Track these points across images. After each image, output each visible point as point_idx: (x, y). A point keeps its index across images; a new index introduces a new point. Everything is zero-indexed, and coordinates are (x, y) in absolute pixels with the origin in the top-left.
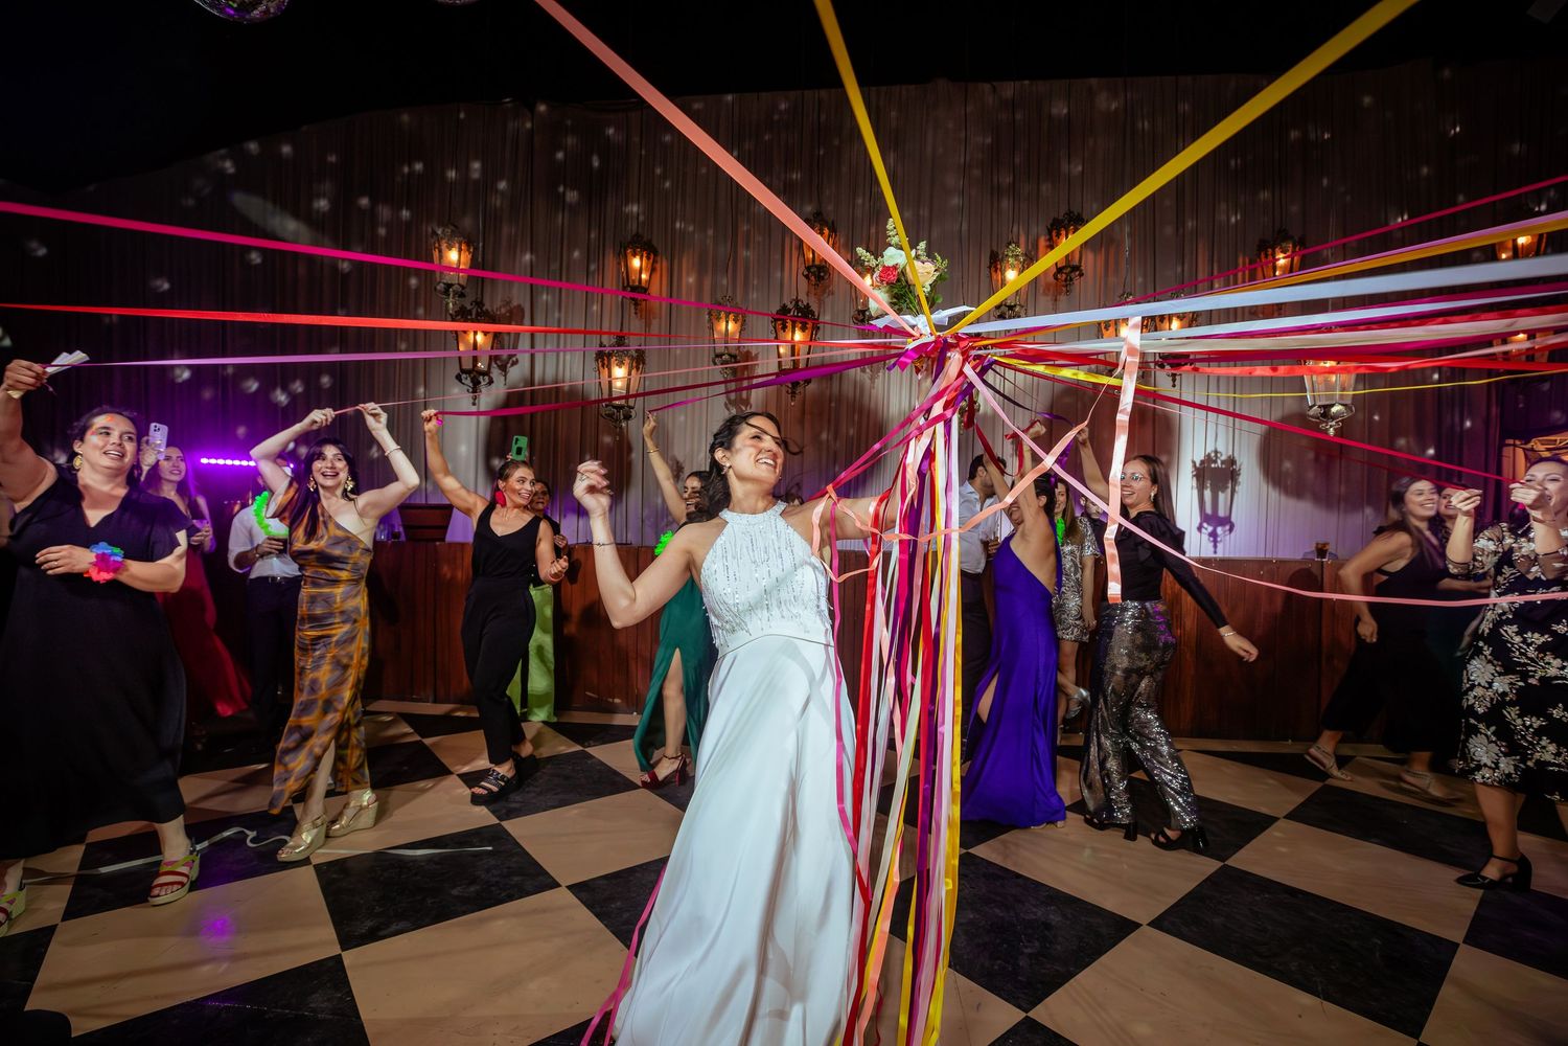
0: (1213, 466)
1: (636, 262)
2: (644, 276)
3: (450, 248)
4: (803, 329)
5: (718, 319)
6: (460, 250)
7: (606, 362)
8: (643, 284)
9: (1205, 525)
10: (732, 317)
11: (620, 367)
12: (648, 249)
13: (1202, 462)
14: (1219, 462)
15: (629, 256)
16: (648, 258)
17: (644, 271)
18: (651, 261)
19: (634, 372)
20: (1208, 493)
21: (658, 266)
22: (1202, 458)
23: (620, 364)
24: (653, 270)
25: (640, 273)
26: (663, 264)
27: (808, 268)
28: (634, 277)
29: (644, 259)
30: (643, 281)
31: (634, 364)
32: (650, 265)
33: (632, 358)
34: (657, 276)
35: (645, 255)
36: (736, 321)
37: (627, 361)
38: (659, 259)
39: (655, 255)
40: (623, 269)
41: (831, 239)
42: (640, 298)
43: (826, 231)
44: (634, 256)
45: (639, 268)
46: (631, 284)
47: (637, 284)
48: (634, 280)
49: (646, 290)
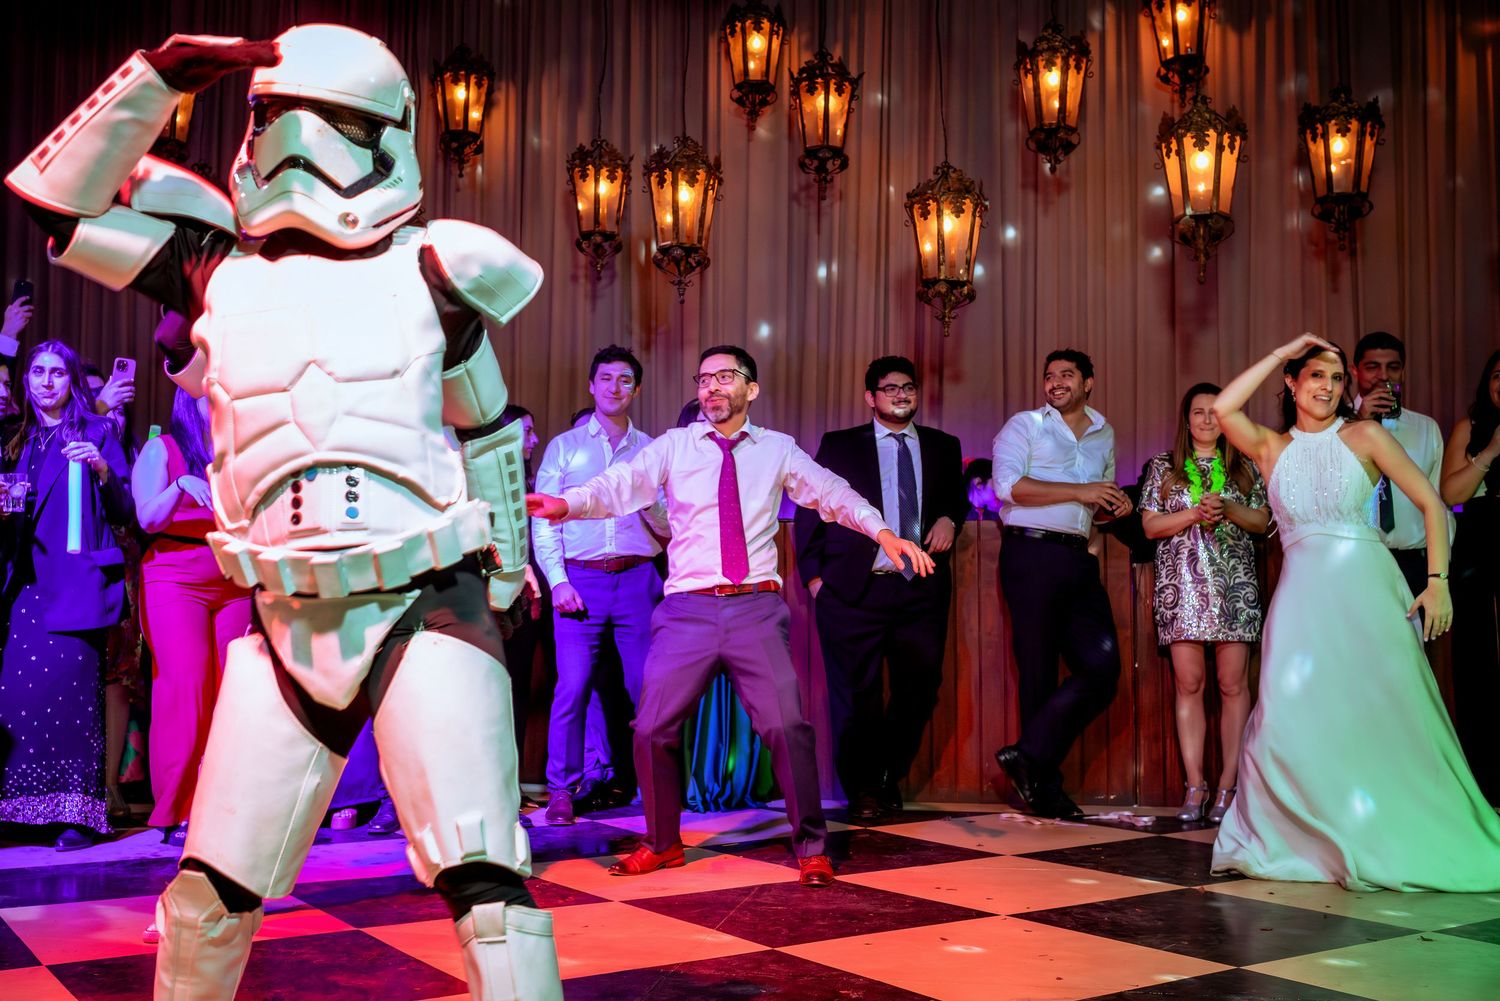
1: (460, 93)
2: (473, 114)
4: (692, 182)
5: (584, 176)
8: (472, 129)
10: (604, 172)
12: (480, 72)
15: (448, 83)
16: (479, 85)
17: (472, 107)
18: (484, 89)
21: (500, 96)
24: (488, 107)
25: (467, 109)
26: (506, 91)
27: (738, 87)
28: (457, 116)
29: (472, 86)
30: (471, 123)
32: (483, 98)
34: (498, 115)
35: (473, 80)
36: (612, 178)
38: (500, 85)
39: (492, 81)
40: (440, 107)
41: (775, 37)
42: (467, 150)
43: (766, 25)
44: (456, 82)
45: (463, 102)
46: (452, 128)
47: (462, 127)
48: (457, 122)
49: (477, 136)
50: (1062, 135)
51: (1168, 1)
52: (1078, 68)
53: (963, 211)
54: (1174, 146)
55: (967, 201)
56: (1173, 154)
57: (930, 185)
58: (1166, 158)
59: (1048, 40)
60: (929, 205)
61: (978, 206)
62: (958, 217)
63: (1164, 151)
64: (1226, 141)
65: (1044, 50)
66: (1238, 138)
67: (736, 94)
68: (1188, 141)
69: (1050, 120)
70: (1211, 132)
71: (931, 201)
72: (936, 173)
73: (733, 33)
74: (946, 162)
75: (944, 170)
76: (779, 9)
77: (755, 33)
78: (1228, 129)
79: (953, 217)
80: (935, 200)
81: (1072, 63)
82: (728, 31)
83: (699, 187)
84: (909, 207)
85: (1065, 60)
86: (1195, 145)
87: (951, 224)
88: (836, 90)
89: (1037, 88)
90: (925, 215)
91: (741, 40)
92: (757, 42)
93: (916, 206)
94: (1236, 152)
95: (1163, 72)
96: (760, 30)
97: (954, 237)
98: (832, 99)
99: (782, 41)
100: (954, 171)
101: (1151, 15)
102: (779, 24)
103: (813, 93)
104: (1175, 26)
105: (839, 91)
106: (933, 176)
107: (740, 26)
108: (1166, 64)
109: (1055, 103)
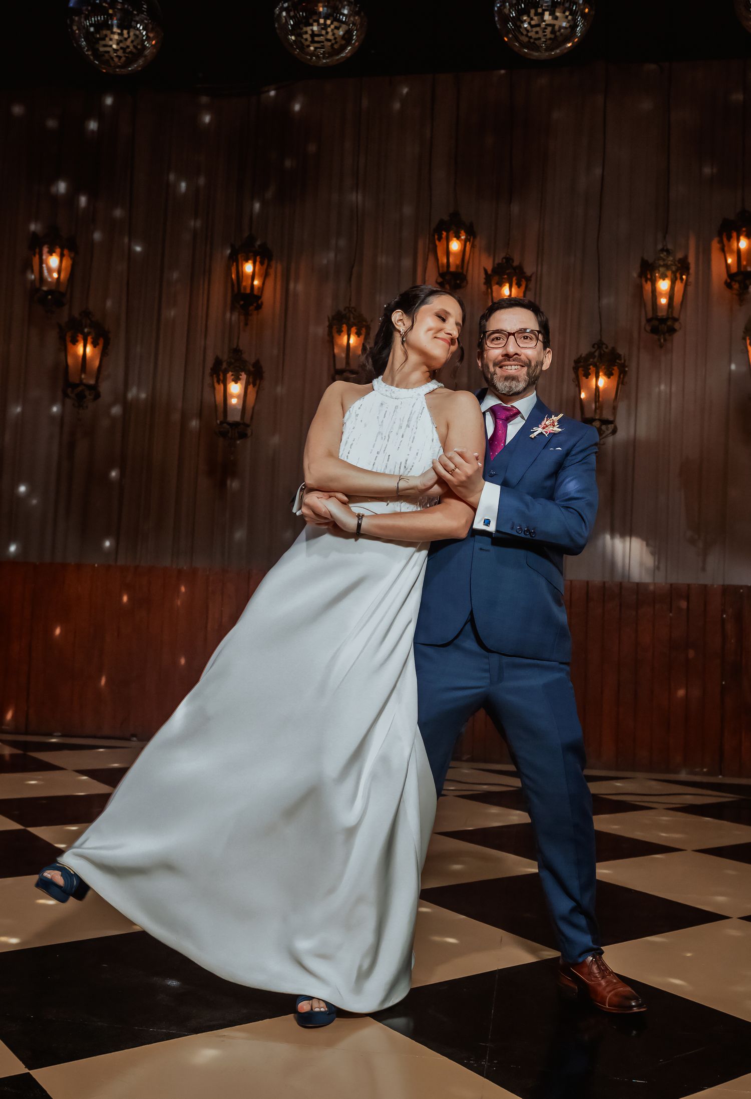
1: (248, 268)
2: (256, 282)
3: (51, 253)
5: (340, 332)
6: (62, 257)
7: (221, 378)
8: (256, 293)
10: (354, 330)
11: (236, 383)
12: (263, 256)
15: (241, 261)
16: (262, 263)
17: (256, 277)
18: (265, 266)
19: (250, 388)
21: (272, 271)
23: (236, 381)
24: (265, 276)
25: (253, 279)
26: (277, 267)
27: (442, 275)
28: (246, 283)
29: (258, 263)
30: (256, 289)
31: (251, 380)
32: (263, 271)
33: (249, 374)
34: (271, 282)
35: (258, 259)
36: (358, 334)
37: (244, 376)
38: (273, 263)
39: (270, 260)
40: (233, 276)
41: (468, 243)
42: (251, 308)
43: (463, 234)
44: (247, 261)
45: (251, 274)
46: (242, 291)
47: (248, 291)
48: (245, 288)
49: (259, 298)
50: (669, 323)
51: (734, 235)
52: (681, 279)
53: (612, 375)
55: (616, 368)
57: (591, 355)
58: (749, 347)
59: (664, 260)
60: (590, 369)
61: (623, 372)
62: (609, 377)
63: (749, 342)
65: (660, 266)
67: (440, 280)
69: (662, 314)
71: (591, 367)
72: (593, 347)
73: (440, 239)
74: (601, 340)
75: (599, 345)
76: (471, 225)
77: (455, 239)
79: (606, 378)
80: (596, 366)
81: (678, 276)
82: (436, 237)
84: (576, 369)
85: (674, 273)
87: (602, 382)
88: (517, 284)
89: (654, 290)
90: (587, 375)
91: (445, 243)
92: (455, 246)
93: (580, 369)
95: (729, 281)
96: (458, 238)
97: (605, 390)
98: (513, 290)
99: (473, 246)
100: (607, 348)
101: (721, 242)
102: (471, 234)
103: (501, 284)
104: (739, 250)
105: (519, 285)
106: (593, 350)
107: (444, 234)
108: (731, 276)
109: (664, 301)
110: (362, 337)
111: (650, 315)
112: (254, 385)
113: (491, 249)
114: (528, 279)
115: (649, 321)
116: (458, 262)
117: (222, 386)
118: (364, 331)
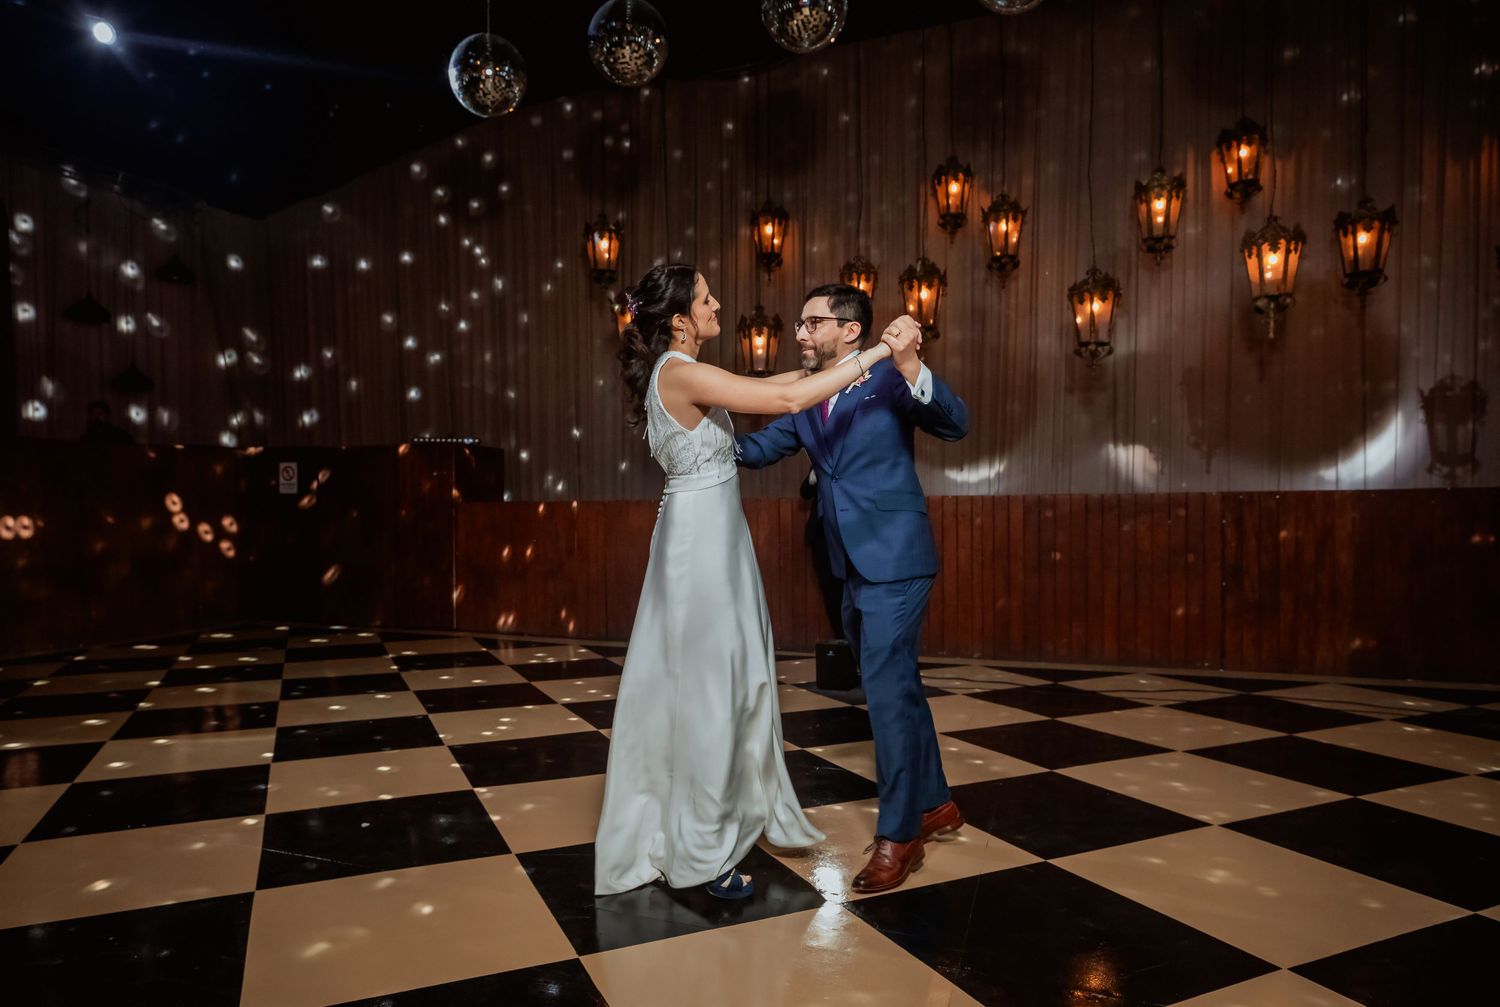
0: (1449, 393)
1: (768, 229)
2: (776, 241)
3: (601, 237)
4: (929, 287)
6: (610, 239)
7: (747, 333)
8: (776, 251)
9: (1438, 466)
10: (863, 276)
11: (760, 336)
12: (780, 216)
13: (1433, 391)
14: (1457, 390)
15: (762, 224)
16: (780, 224)
17: (776, 236)
18: (783, 225)
19: (772, 340)
20: (1440, 428)
21: (790, 230)
22: (1432, 384)
23: (759, 334)
24: (784, 235)
25: (773, 238)
26: (794, 227)
27: (943, 217)
28: (767, 243)
29: (776, 224)
30: (776, 247)
31: (773, 332)
32: (782, 231)
33: (770, 328)
34: (789, 239)
35: (776, 221)
36: (867, 280)
37: (765, 330)
38: (790, 223)
39: (787, 221)
40: (756, 238)
41: (967, 184)
42: (773, 264)
43: (961, 176)
44: (766, 223)
45: (771, 234)
46: (764, 251)
47: (770, 250)
48: (767, 247)
49: (778, 256)
50: (1166, 241)
51: (1235, 144)
52: (1178, 197)
53: (1107, 299)
54: (1255, 251)
55: (1110, 292)
56: (1254, 257)
57: (1085, 282)
58: (1248, 259)
59: (1158, 180)
60: (1084, 295)
61: (1117, 295)
62: (1103, 301)
63: (1247, 254)
64: (1292, 247)
65: (1155, 187)
66: (1300, 244)
67: (941, 221)
68: (1266, 247)
69: (1157, 233)
70: (1283, 241)
71: (1086, 292)
72: (1087, 273)
73: (940, 183)
74: (1095, 266)
75: (1093, 271)
76: (968, 167)
77: (954, 181)
78: (1294, 239)
79: (1100, 302)
80: (1090, 291)
81: (1174, 194)
82: (936, 182)
83: (934, 290)
84: (1070, 297)
85: (1170, 193)
86: (1270, 250)
87: (1097, 306)
88: (1013, 219)
89: (1149, 210)
90: (1082, 302)
91: (945, 186)
92: (954, 188)
93: (1076, 295)
94: (1298, 253)
95: (1229, 191)
96: (957, 180)
97: (1100, 315)
98: (1010, 225)
99: (971, 187)
100: (1100, 273)
101: (1221, 153)
102: (969, 175)
103: (997, 221)
104: (1239, 160)
105: (1015, 219)
106: (1086, 277)
107: (943, 178)
108: (1232, 186)
109: (1160, 219)
110: (871, 282)
111: (1146, 235)
112: (776, 336)
113: (989, 187)
114: (1024, 213)
115: (1145, 241)
116: (958, 202)
117: (747, 340)
118: (872, 276)
